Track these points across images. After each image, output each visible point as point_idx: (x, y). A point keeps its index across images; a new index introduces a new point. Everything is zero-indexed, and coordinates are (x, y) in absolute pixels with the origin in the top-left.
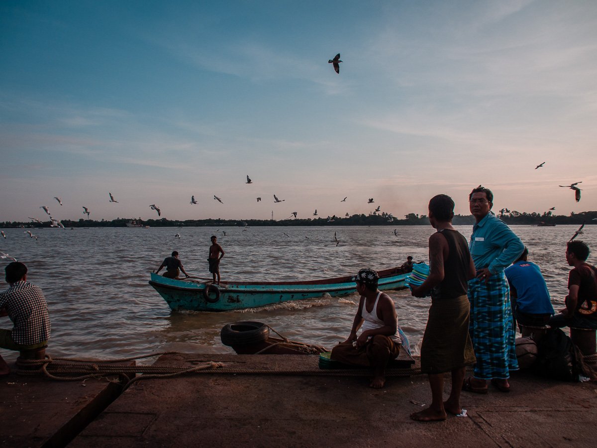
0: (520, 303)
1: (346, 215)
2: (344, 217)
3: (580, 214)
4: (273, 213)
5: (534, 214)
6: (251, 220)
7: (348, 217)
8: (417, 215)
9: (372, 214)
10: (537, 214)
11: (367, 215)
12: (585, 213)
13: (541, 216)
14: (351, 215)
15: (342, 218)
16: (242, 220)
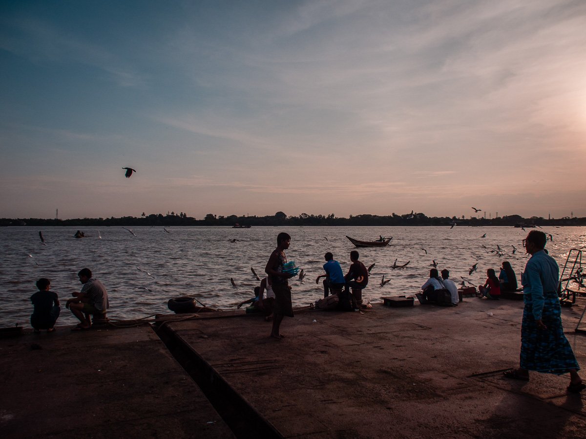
0: (331, 279)
1: (142, 215)
2: (140, 217)
3: (357, 217)
4: (57, 211)
5: (320, 216)
6: (31, 219)
7: (144, 217)
8: (215, 216)
9: (170, 214)
10: (323, 216)
11: (164, 215)
12: (361, 215)
13: (326, 218)
14: (147, 215)
15: (138, 217)
16: (18, 219)
